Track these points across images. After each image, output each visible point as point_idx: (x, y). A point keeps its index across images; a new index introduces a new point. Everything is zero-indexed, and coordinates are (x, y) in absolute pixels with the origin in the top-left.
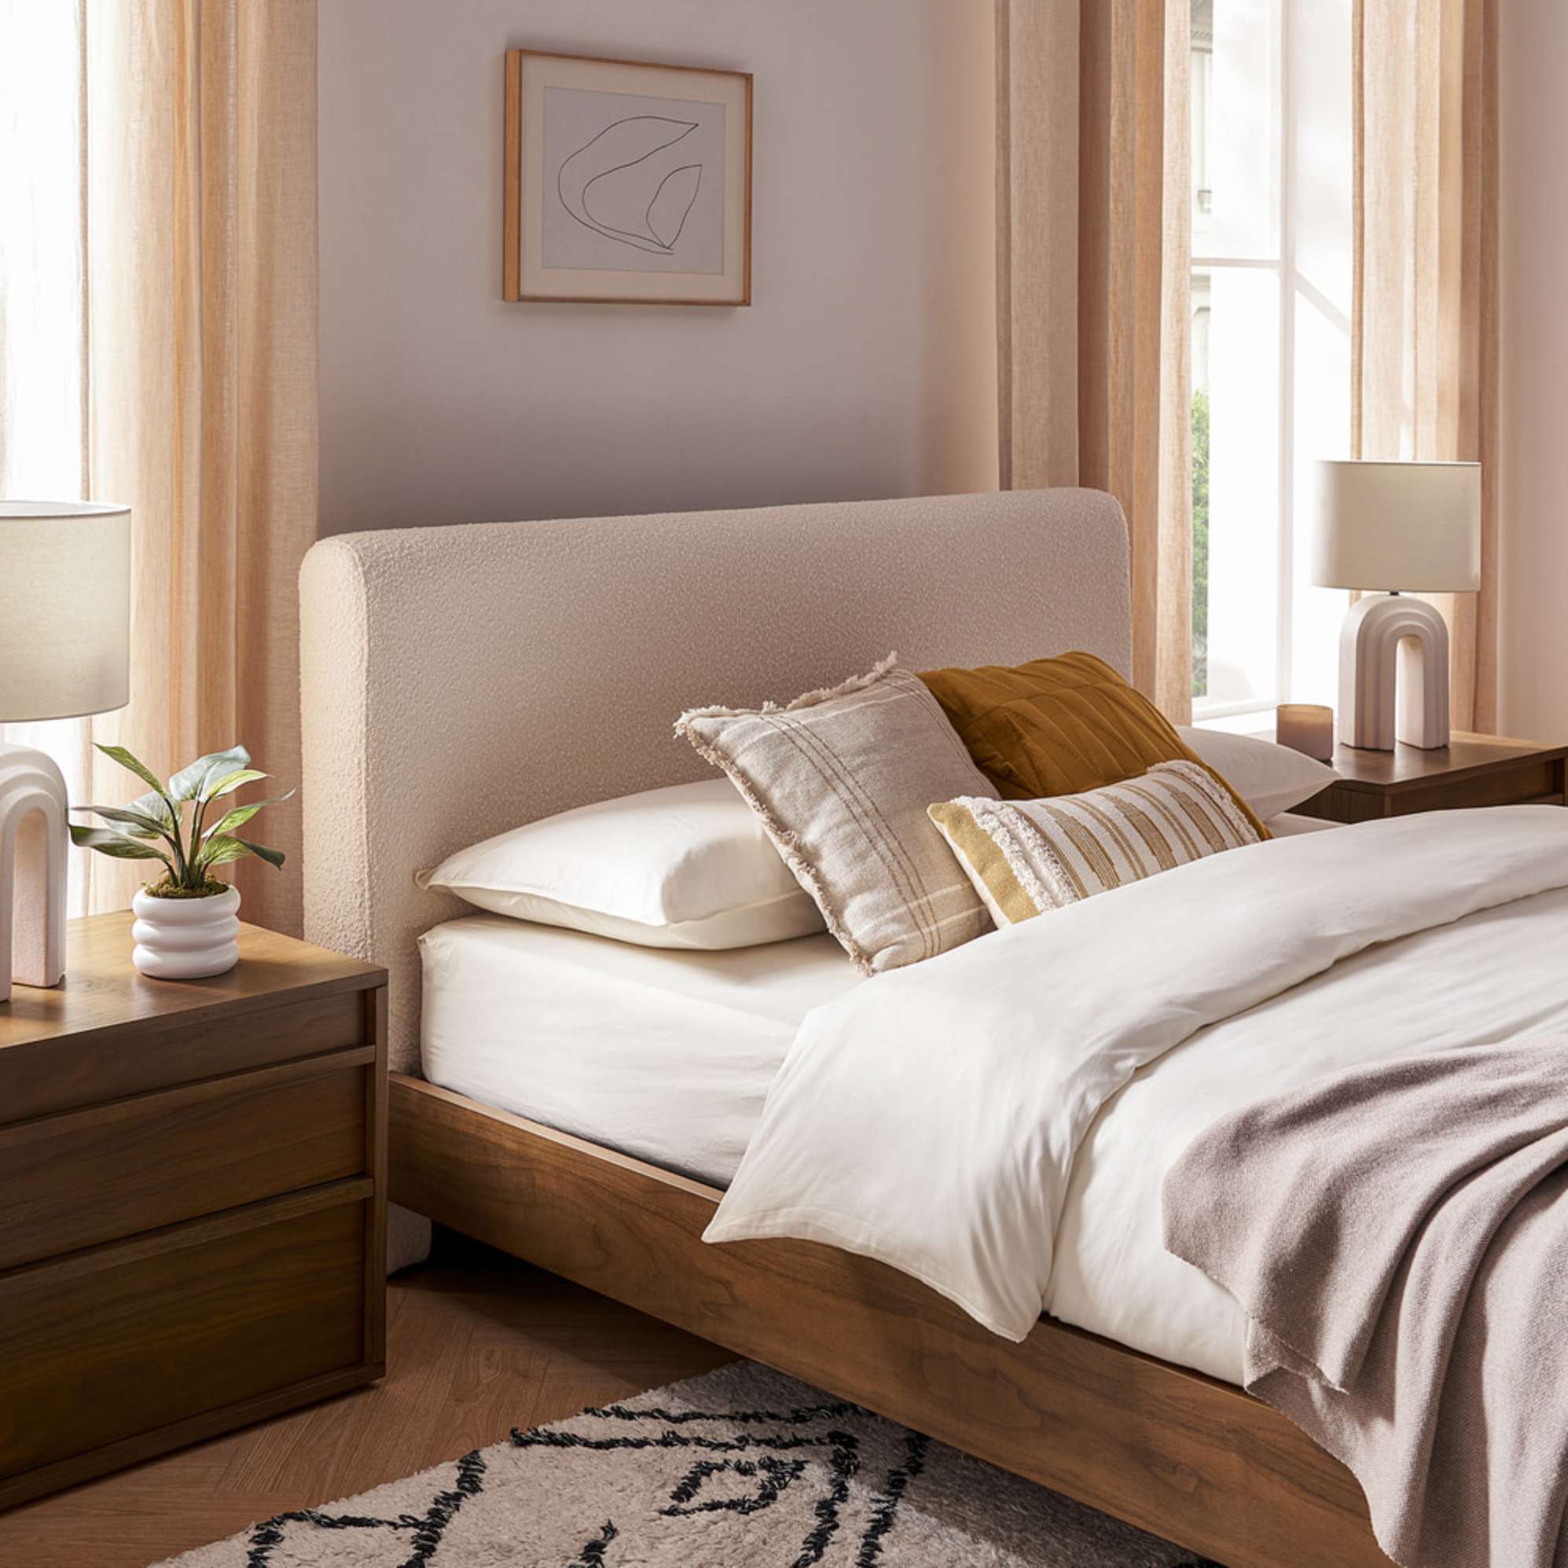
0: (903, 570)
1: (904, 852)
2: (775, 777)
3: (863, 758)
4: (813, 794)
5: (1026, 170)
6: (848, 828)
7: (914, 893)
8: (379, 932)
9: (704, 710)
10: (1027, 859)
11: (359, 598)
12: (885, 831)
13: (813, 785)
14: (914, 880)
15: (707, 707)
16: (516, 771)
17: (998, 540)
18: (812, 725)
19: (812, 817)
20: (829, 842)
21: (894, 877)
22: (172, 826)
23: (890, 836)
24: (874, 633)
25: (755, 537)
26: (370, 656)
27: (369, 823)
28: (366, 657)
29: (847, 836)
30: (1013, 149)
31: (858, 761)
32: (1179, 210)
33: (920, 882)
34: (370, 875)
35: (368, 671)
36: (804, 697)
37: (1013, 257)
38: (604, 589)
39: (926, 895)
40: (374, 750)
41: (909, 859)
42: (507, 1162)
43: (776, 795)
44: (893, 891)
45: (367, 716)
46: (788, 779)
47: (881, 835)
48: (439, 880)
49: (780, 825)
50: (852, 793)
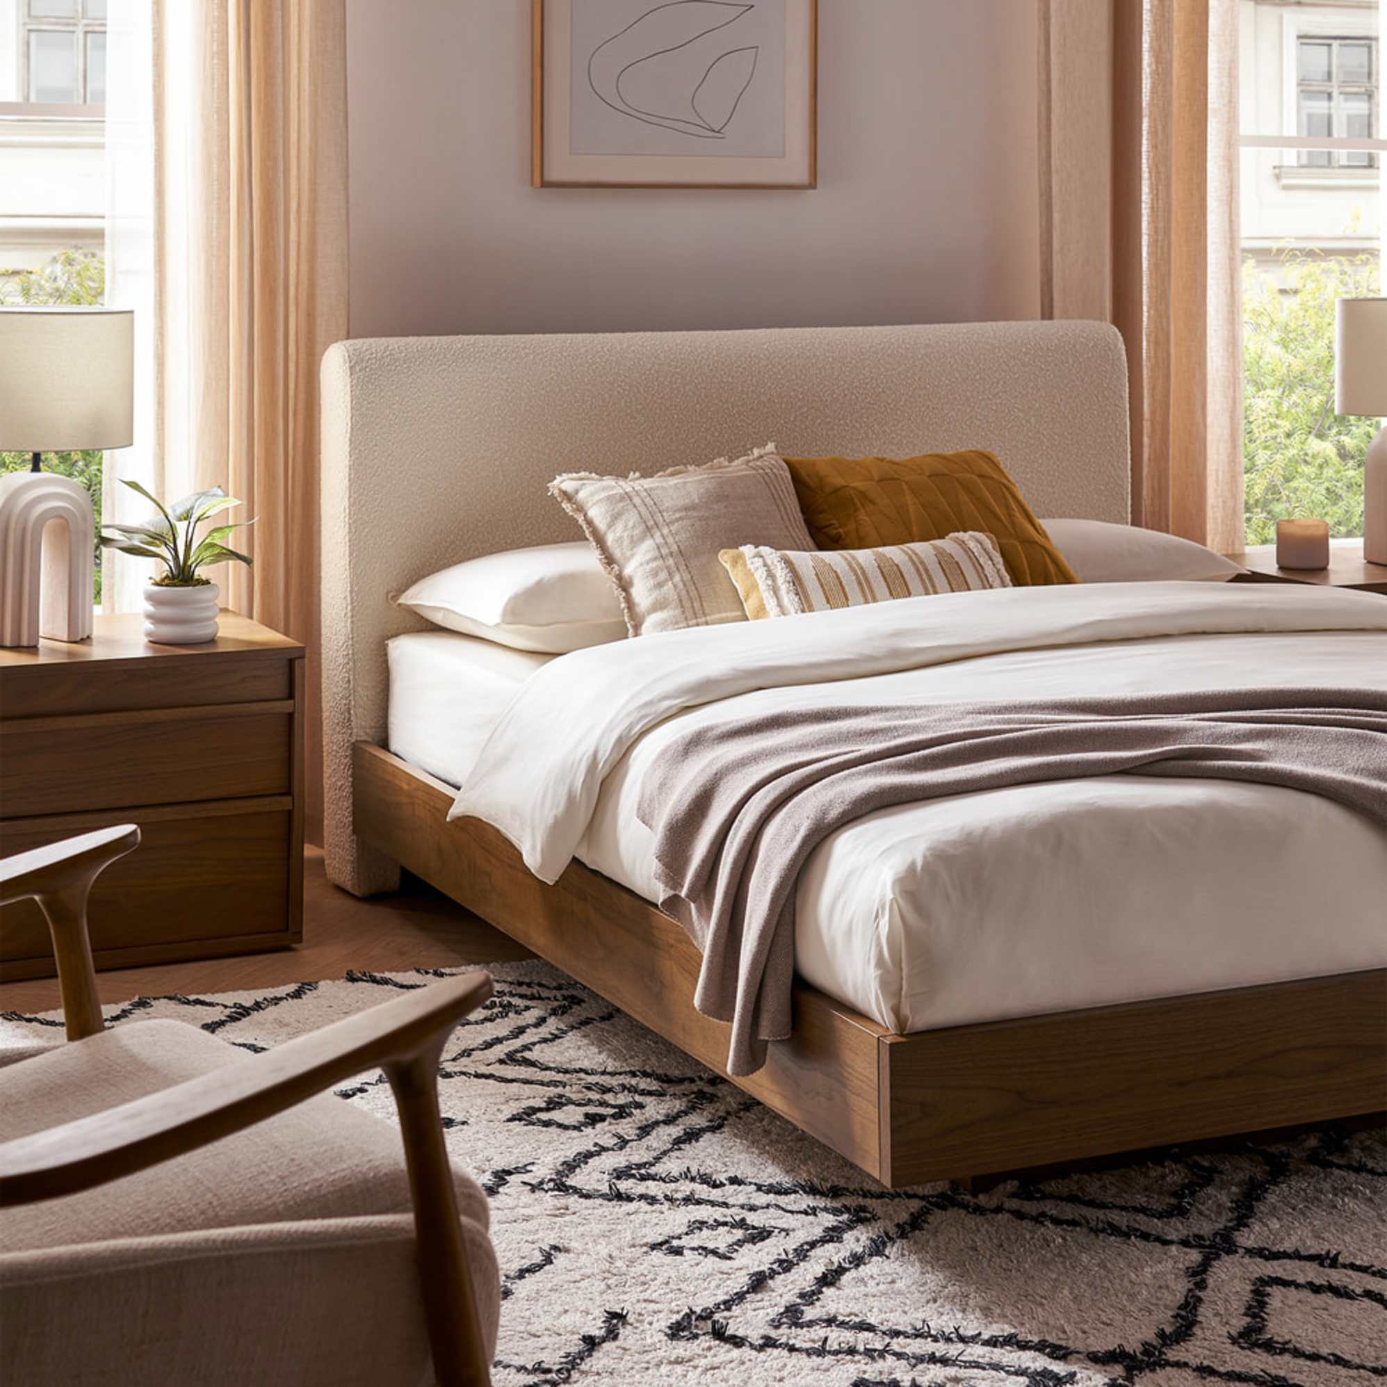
0: (867, 384)
1: (694, 584)
2: (609, 527)
3: (683, 514)
4: (635, 539)
5: (1065, 38)
6: (654, 564)
7: (695, 614)
8: (358, 635)
9: (574, 475)
10: (775, 591)
11: (345, 386)
12: (683, 568)
13: (637, 531)
14: (697, 605)
15: (577, 473)
16: (480, 524)
17: (972, 363)
18: (651, 489)
19: (632, 555)
20: (639, 574)
21: (681, 601)
22: (171, 539)
23: (687, 572)
24: (835, 436)
25: (714, 352)
26: (352, 429)
27: (351, 554)
28: (349, 430)
29: (652, 570)
30: (1053, 21)
31: (677, 515)
32: (1230, 68)
33: (702, 605)
34: (351, 592)
35: (350, 440)
36: (670, 470)
37: (1052, 116)
38: (565, 388)
39: (705, 616)
40: (355, 499)
41: (696, 589)
42: (404, 800)
43: (610, 539)
44: (678, 612)
45: (350, 475)
46: (620, 526)
47: (678, 569)
48: (403, 600)
49: (609, 560)
50: (664, 539)
